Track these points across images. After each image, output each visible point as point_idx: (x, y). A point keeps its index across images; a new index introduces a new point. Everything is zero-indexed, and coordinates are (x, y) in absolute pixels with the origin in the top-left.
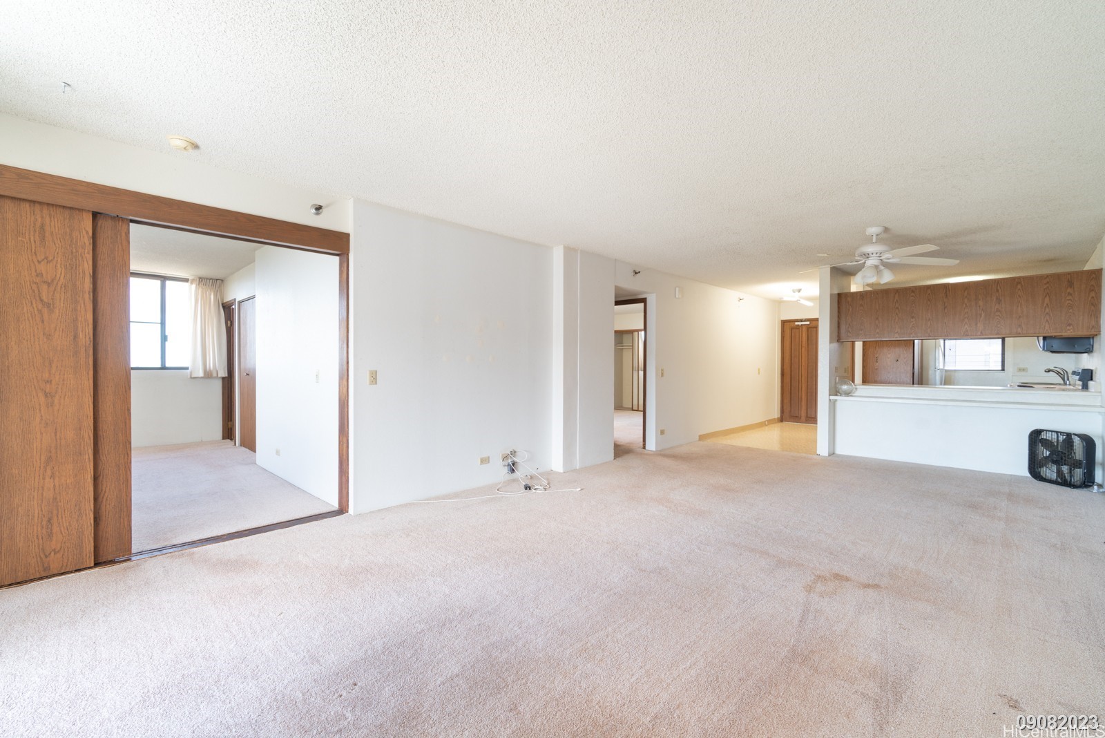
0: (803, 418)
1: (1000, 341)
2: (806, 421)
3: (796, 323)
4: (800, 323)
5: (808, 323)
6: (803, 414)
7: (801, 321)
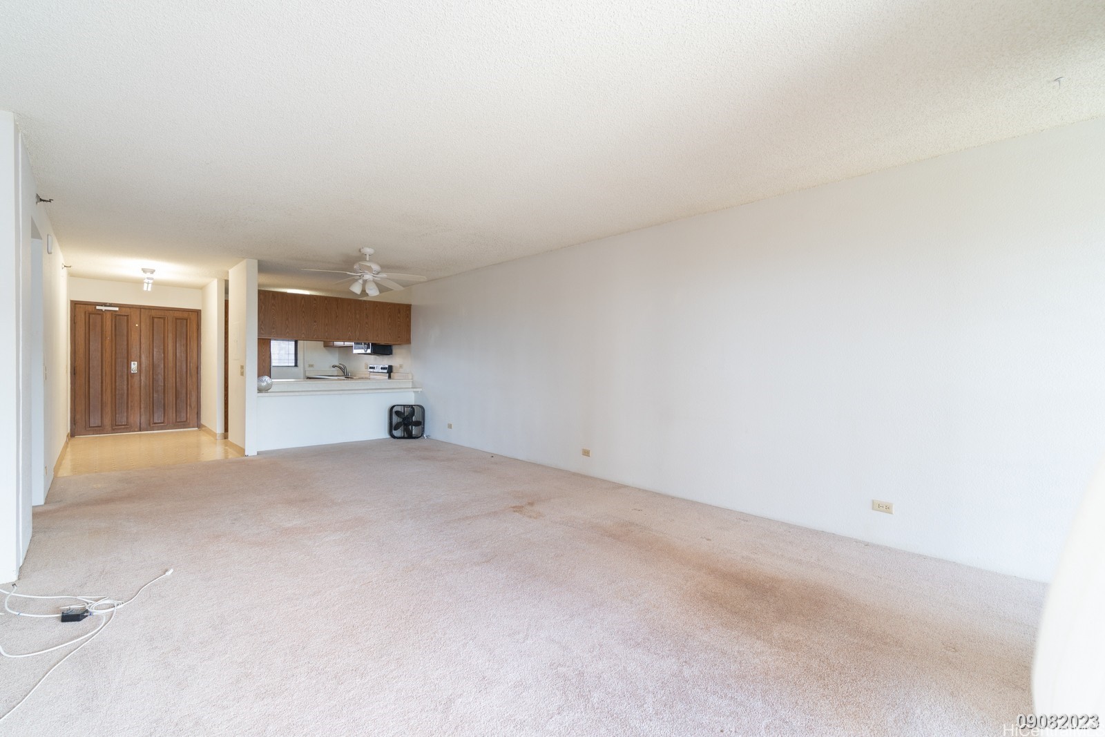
0: (108, 427)
1: (293, 343)
2: (113, 430)
3: (98, 307)
4: (104, 308)
5: (117, 309)
6: (107, 421)
7: (105, 305)
